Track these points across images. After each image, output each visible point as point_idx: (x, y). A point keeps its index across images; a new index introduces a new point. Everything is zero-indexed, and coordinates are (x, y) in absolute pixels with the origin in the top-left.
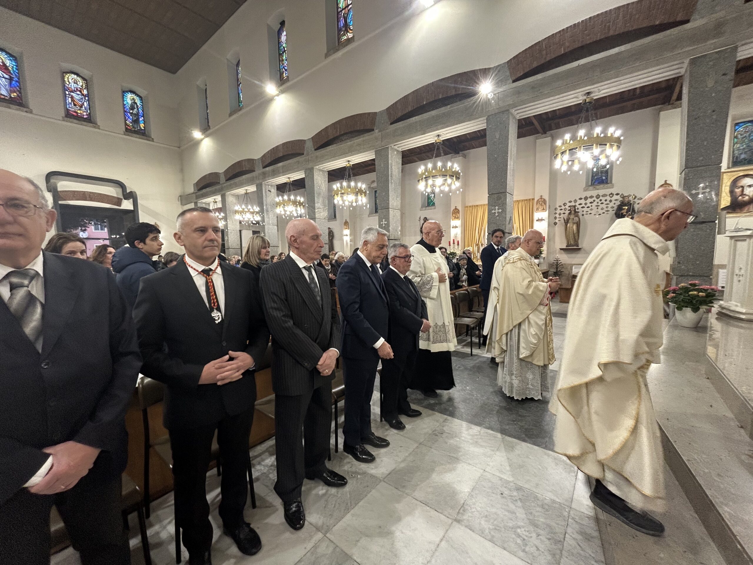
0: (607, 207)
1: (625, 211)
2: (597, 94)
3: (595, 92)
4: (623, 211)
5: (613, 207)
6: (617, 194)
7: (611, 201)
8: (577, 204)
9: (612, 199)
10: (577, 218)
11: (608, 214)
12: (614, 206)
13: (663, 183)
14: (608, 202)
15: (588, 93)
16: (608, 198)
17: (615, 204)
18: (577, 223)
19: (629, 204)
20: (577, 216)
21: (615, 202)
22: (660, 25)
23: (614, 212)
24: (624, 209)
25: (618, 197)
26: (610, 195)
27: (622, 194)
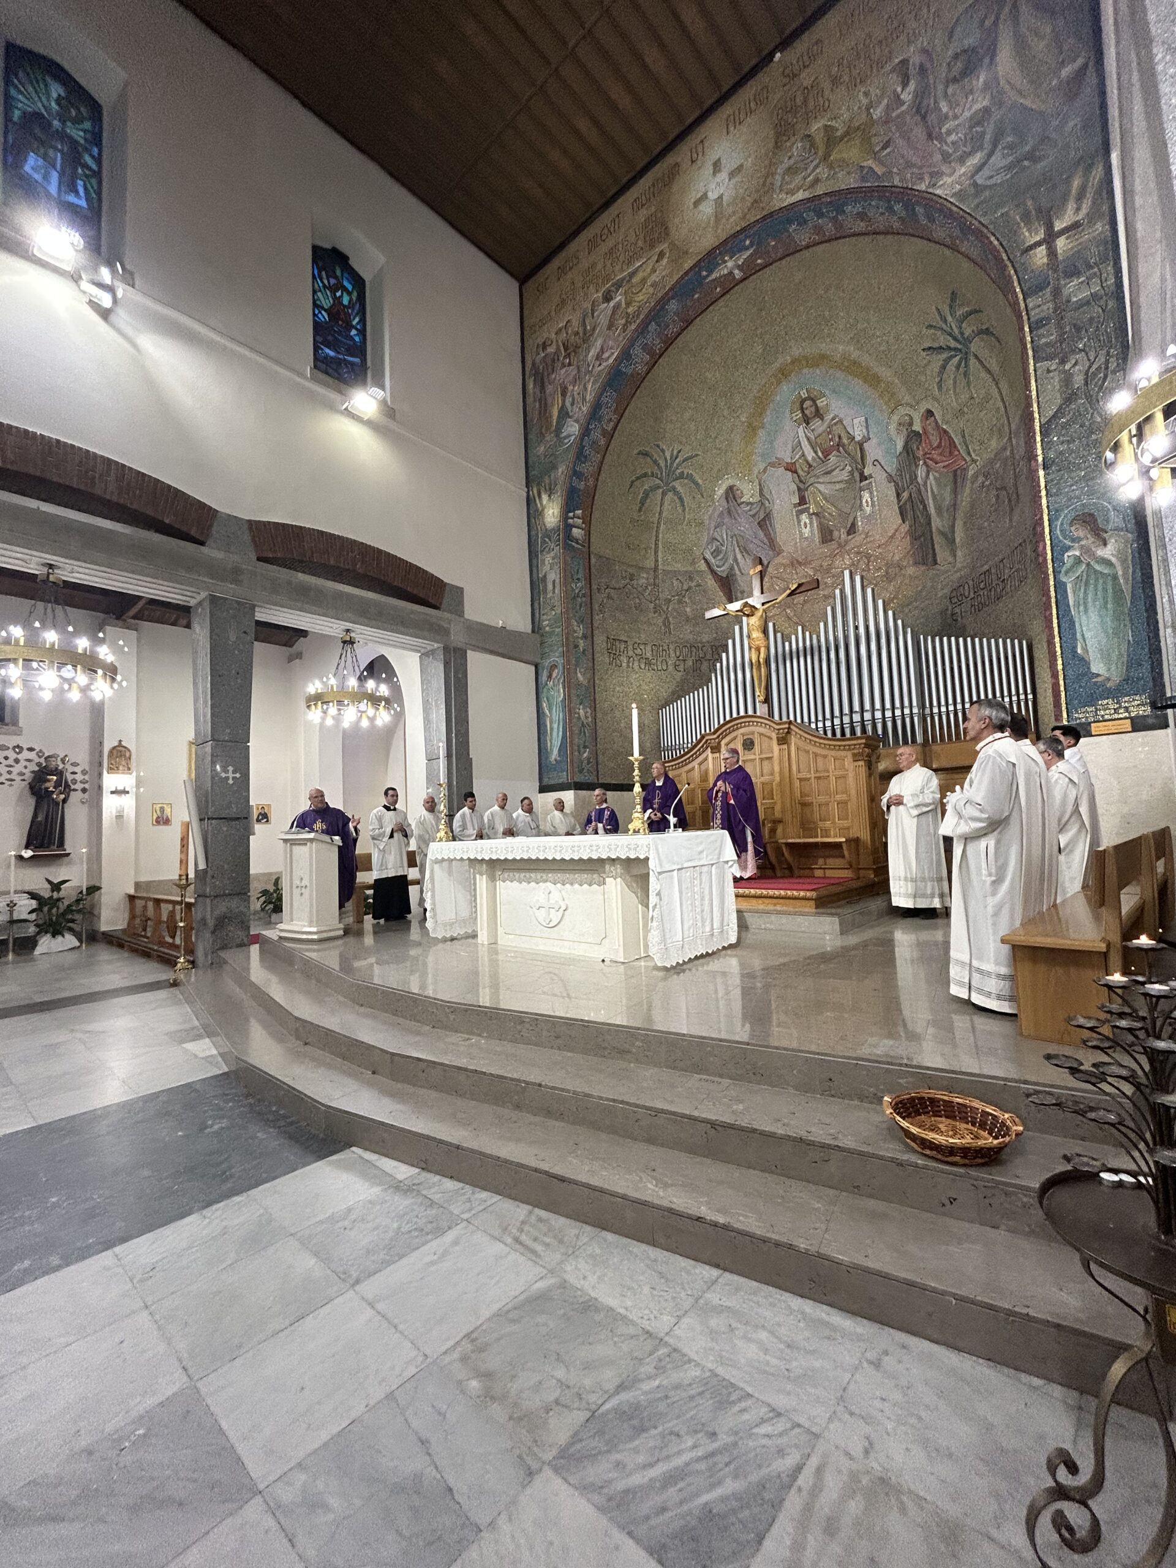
0: (9, 772)
1: (52, 784)
2: (65, 573)
3: (64, 569)
4: (47, 784)
5: (21, 774)
6: (31, 749)
7: (17, 761)
9: (20, 757)
11: (11, 785)
12: (24, 771)
13: (116, 744)
14: (10, 762)
15: (51, 566)
16: (12, 755)
17: (26, 767)
19: (60, 774)
21: (27, 764)
22: (170, 526)
23: (26, 783)
24: (49, 781)
25: (32, 755)
26: (14, 747)
27: (41, 751)
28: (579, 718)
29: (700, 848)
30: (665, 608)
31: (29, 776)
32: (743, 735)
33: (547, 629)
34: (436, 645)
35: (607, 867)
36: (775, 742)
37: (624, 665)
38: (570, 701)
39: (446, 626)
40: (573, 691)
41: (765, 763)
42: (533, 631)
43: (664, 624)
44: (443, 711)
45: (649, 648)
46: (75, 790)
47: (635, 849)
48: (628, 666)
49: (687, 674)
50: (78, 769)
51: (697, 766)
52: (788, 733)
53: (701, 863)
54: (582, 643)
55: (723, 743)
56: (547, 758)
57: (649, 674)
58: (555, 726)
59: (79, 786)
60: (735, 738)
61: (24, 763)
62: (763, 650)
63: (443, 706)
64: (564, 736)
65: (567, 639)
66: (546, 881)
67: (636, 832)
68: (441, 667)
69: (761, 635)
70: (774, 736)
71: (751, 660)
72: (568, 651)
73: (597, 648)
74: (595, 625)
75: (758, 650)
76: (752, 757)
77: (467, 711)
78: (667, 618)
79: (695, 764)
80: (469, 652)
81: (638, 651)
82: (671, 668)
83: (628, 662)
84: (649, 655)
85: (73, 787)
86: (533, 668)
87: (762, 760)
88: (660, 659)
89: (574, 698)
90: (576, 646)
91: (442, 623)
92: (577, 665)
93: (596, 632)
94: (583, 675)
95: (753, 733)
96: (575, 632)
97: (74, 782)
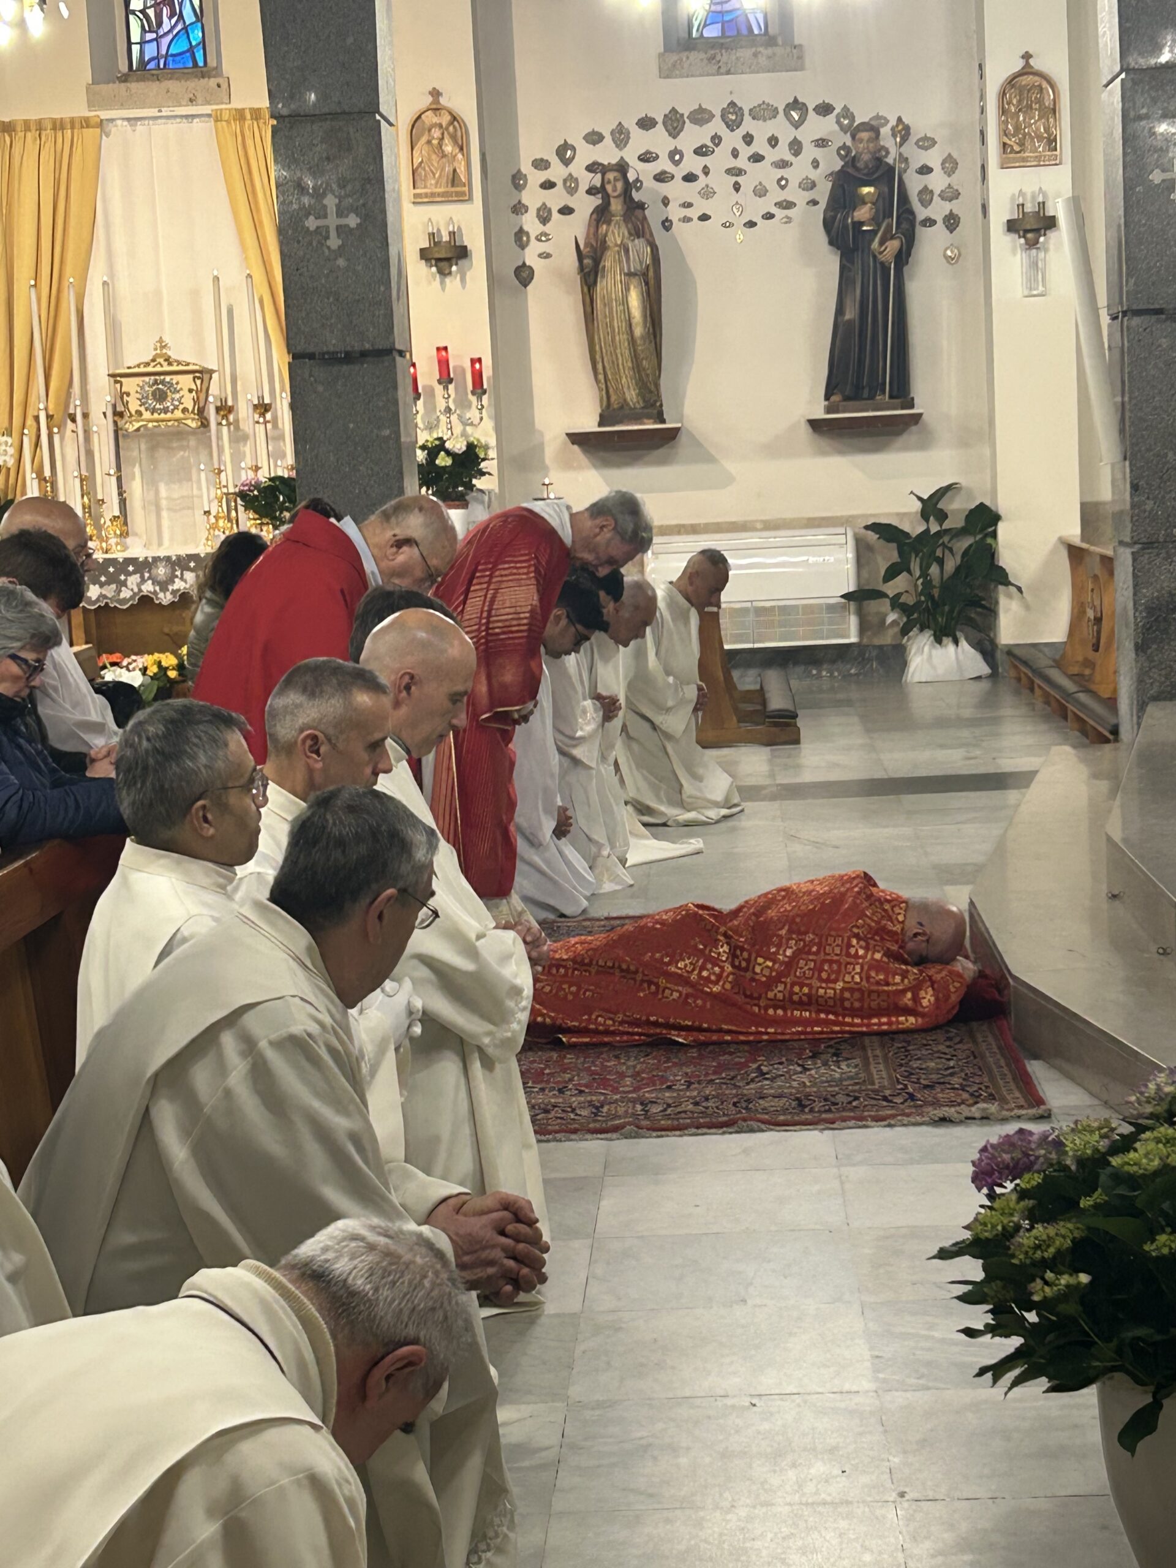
0: (782, 184)
1: (869, 210)
4: (862, 212)
5: (809, 185)
6: (824, 109)
7: (796, 147)
8: (630, 155)
9: (799, 134)
10: (640, 243)
11: (789, 220)
12: (814, 175)
13: (1018, 65)
14: (783, 152)
16: (784, 130)
17: (816, 165)
18: (645, 275)
20: (640, 230)
21: (818, 153)
23: (818, 209)
24: (864, 201)
25: (828, 126)
26: (788, 108)
27: (846, 112)
31: (823, 191)
46: (929, 222)
50: (933, 158)
59: (938, 210)
61: (810, 152)
85: (921, 213)
97: (926, 195)
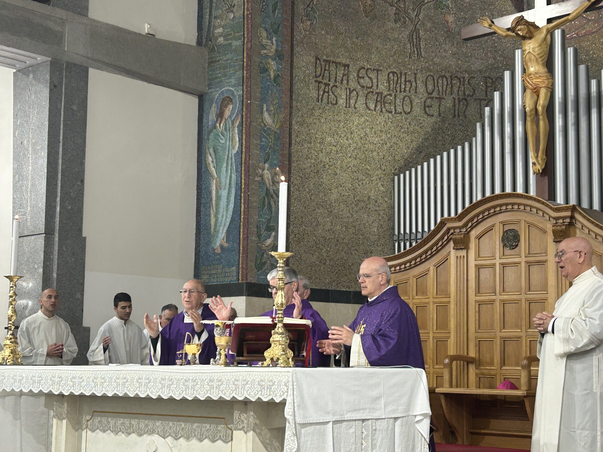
28: (262, 182)
29: (375, 393)
30: (413, 15)
32: (504, 224)
33: (221, 40)
34: (40, 58)
35: (236, 414)
36: (550, 238)
37: (342, 102)
38: (249, 156)
39: (58, 28)
40: (255, 141)
41: (535, 269)
42: (199, 43)
43: (411, 41)
44: (43, 162)
45: (383, 77)
47: (269, 388)
48: (348, 105)
49: (443, 120)
51: (432, 268)
52: (571, 224)
53: (376, 415)
54: (273, 65)
55: (474, 234)
56: (209, 243)
57: (381, 119)
58: (224, 193)
60: (490, 229)
62: (543, 92)
63: (44, 154)
64: (236, 211)
65: (249, 57)
66: (152, 432)
67: (274, 363)
68: (46, 93)
69: (542, 70)
70: (549, 227)
71: (524, 107)
72: (249, 78)
73: (298, 74)
74: (298, 37)
75: (536, 92)
76: (517, 260)
77: (82, 164)
78: (416, 30)
79: (430, 265)
80: (92, 72)
81: (366, 82)
82: (417, 110)
83: (348, 98)
84: (383, 88)
86: (195, 101)
87: (529, 264)
88: (401, 96)
89: (255, 151)
90: (265, 70)
91: (51, 24)
92: (263, 100)
93: (297, 49)
94: (273, 115)
95: (519, 222)
96: (264, 47)
